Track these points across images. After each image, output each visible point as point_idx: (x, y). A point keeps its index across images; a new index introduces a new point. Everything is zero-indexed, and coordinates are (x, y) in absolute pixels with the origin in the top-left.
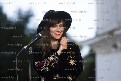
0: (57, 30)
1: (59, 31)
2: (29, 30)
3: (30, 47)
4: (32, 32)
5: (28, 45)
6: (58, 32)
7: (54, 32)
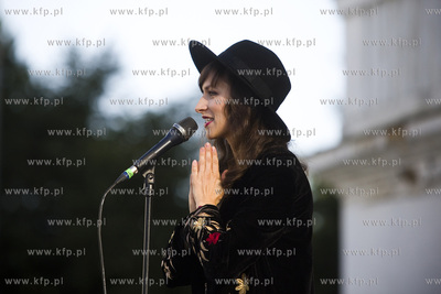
2: (103, 119)
3: (147, 170)
4: (116, 127)
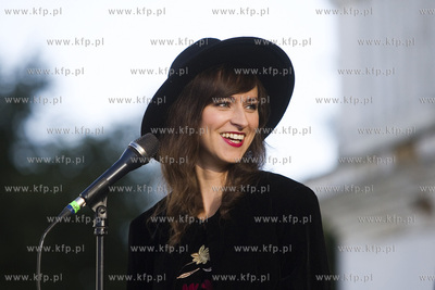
0: (235, 122)
1: (244, 123)
3: (98, 202)
5: (90, 194)
6: (240, 127)
7: (221, 130)
